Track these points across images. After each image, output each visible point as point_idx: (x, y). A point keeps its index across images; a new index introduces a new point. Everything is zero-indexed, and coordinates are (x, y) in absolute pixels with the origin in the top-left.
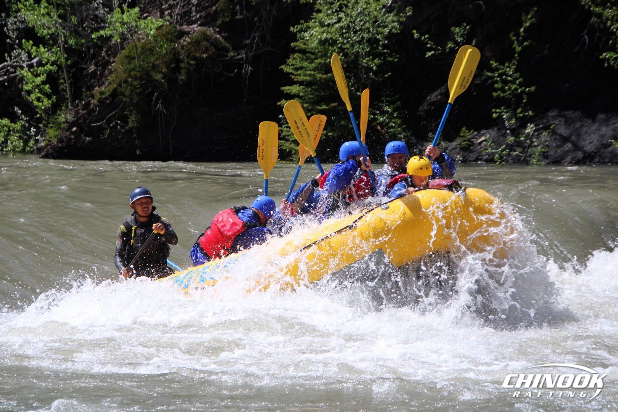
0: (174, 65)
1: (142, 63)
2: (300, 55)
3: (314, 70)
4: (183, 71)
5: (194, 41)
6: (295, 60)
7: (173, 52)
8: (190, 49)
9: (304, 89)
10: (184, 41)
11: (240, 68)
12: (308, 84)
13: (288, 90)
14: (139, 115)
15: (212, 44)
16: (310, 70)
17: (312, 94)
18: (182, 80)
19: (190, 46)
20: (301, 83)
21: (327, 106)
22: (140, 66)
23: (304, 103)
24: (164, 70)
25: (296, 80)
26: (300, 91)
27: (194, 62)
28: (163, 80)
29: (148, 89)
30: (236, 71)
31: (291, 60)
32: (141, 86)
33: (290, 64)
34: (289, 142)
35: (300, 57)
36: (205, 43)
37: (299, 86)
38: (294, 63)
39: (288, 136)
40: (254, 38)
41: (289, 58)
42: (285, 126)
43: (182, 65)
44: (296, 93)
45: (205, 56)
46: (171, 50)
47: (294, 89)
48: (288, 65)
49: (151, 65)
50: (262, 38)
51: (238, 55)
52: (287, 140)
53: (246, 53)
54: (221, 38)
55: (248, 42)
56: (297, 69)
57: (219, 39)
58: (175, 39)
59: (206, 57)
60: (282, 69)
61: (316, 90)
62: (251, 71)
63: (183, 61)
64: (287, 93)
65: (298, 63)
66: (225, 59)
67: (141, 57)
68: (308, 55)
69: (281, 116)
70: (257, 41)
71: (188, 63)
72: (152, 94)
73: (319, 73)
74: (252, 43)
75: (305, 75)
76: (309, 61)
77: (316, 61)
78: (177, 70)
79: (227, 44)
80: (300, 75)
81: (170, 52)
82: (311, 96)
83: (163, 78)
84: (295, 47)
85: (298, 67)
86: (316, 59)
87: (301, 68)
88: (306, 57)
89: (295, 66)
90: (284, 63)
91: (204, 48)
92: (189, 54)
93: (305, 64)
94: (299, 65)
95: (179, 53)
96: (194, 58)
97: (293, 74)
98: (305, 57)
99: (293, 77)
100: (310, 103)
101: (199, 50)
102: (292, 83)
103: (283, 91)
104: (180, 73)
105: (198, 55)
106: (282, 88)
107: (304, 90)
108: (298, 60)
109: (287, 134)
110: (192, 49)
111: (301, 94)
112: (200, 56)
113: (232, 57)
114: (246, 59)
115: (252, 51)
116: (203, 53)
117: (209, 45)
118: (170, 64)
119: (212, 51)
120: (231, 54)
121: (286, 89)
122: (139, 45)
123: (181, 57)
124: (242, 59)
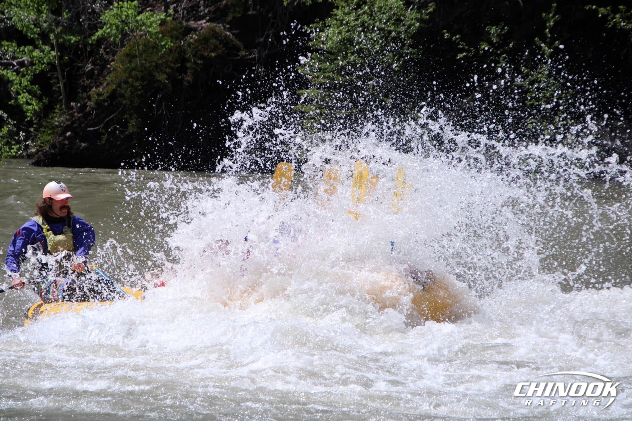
0: (179, 65)
1: (144, 62)
2: (318, 55)
3: (333, 72)
4: (189, 71)
5: (201, 38)
6: (312, 61)
7: (178, 50)
8: (197, 47)
10: (191, 38)
11: (252, 68)
13: (305, 93)
14: (140, 120)
15: (221, 42)
16: (329, 72)
18: (188, 82)
19: (197, 44)
22: (142, 65)
24: (169, 70)
25: (313, 82)
27: (202, 62)
28: (167, 81)
29: (150, 90)
30: (247, 72)
32: (143, 87)
33: (307, 65)
35: (318, 58)
36: (214, 41)
37: (317, 89)
38: (312, 64)
40: (268, 36)
43: (188, 65)
45: (213, 55)
46: (177, 47)
47: (311, 93)
48: (305, 66)
49: (154, 64)
50: (277, 36)
51: (250, 54)
53: (259, 53)
54: (231, 35)
55: (262, 40)
57: (229, 36)
58: (180, 36)
59: (215, 56)
62: (264, 72)
63: (189, 61)
66: (236, 58)
67: (144, 56)
68: (327, 55)
70: (272, 39)
71: (195, 63)
73: (339, 75)
74: (266, 41)
75: (324, 77)
76: (328, 62)
77: (335, 62)
78: (183, 70)
79: (238, 42)
80: (318, 77)
81: (175, 51)
83: (167, 79)
84: (313, 46)
86: (336, 59)
87: (320, 70)
88: (325, 57)
89: (313, 67)
91: (213, 47)
92: (196, 52)
93: (324, 65)
94: (316, 66)
95: (185, 51)
96: (202, 57)
98: (323, 58)
99: (310, 79)
101: (207, 49)
103: (299, 95)
104: (186, 74)
105: (206, 54)
108: (316, 61)
110: (200, 47)
112: (208, 55)
113: (243, 56)
114: (259, 59)
115: (265, 50)
116: (212, 51)
117: (218, 43)
118: (174, 64)
119: (222, 49)
120: (243, 53)
121: (303, 93)
122: (141, 42)
123: (187, 56)
124: (254, 59)
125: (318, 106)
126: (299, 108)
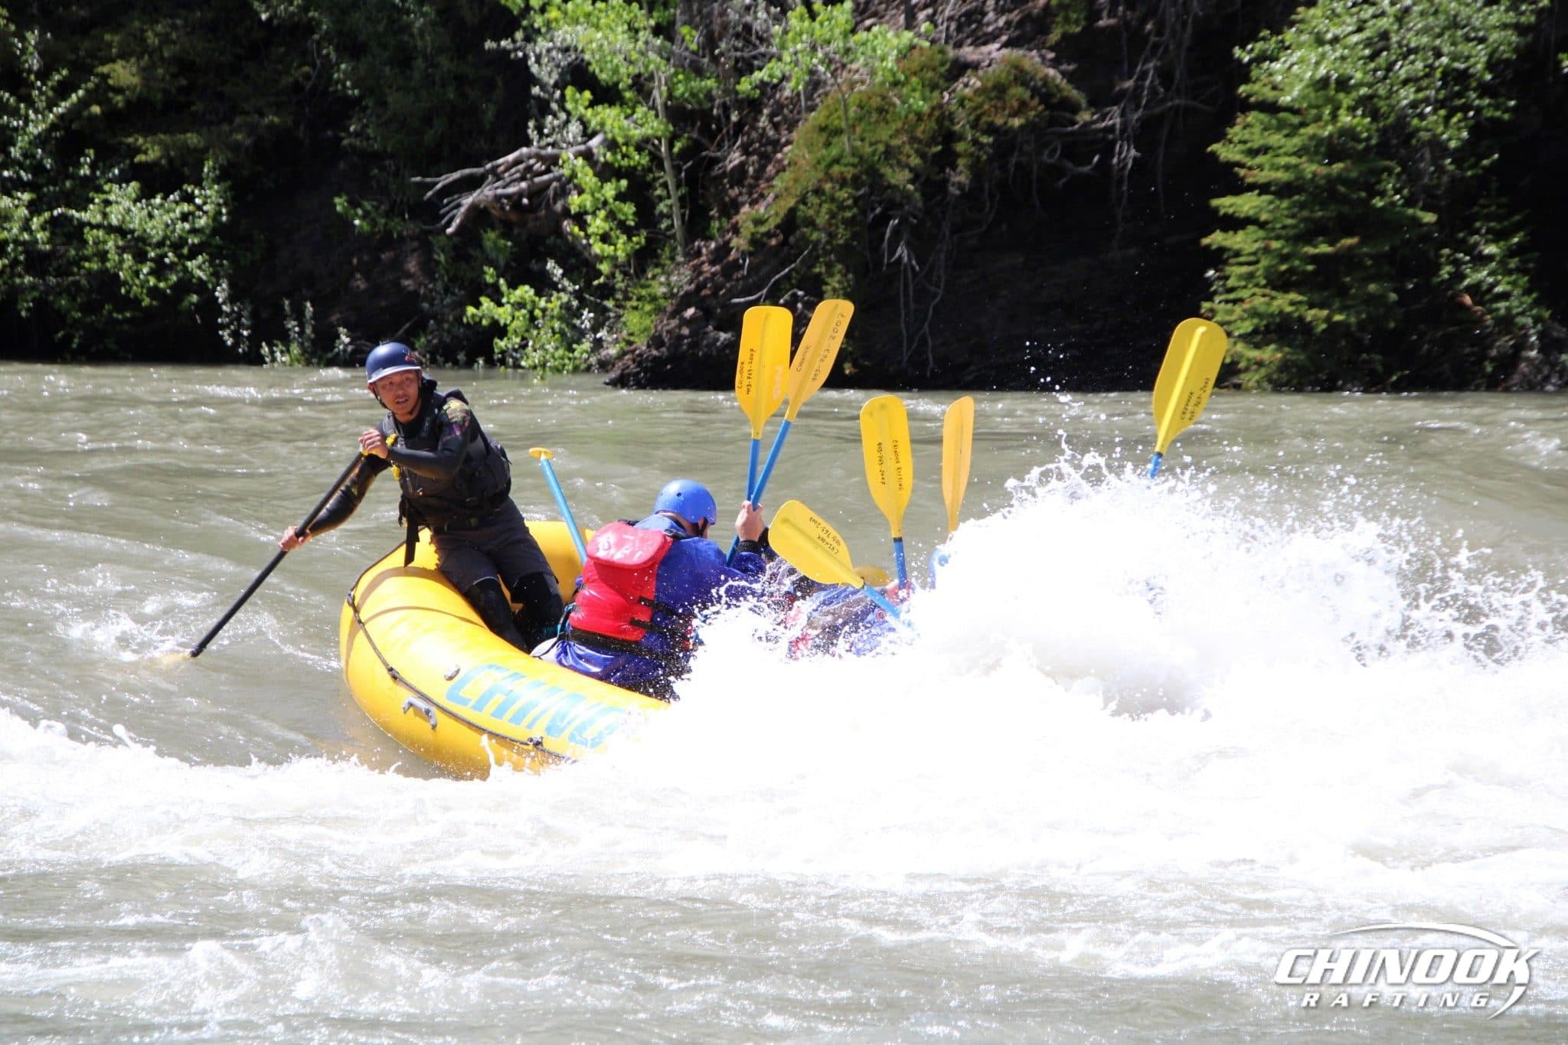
0: (939, 148)
1: (859, 143)
2: (1262, 116)
3: (1297, 153)
4: (962, 162)
5: (990, 85)
6: (1248, 129)
7: (937, 113)
8: (980, 106)
9: (1271, 202)
10: (966, 85)
11: (1108, 151)
12: (1283, 191)
13: (1231, 206)
14: (850, 276)
15: (1035, 91)
16: (1286, 154)
17: (1293, 216)
18: (960, 186)
19: (980, 100)
20: (1264, 189)
21: (1331, 244)
22: (855, 152)
23: (1271, 239)
24: (915, 161)
25: (1250, 180)
26: (1261, 209)
27: (991, 140)
28: (910, 187)
29: (873, 210)
30: (1096, 159)
31: (1237, 129)
32: (856, 200)
33: (1236, 139)
35: (1262, 123)
36: (1018, 91)
37: (1259, 195)
38: (1247, 137)
40: (1143, 76)
41: (1233, 125)
42: (1223, 297)
43: (960, 147)
44: (1251, 213)
45: (1017, 122)
46: (933, 109)
47: (1245, 204)
48: (1231, 142)
49: (881, 148)
50: (1165, 75)
51: (1103, 118)
53: (1123, 115)
54: (1059, 77)
55: (1128, 84)
56: (1253, 153)
57: (1054, 78)
58: (941, 82)
59: (1022, 127)
60: (1214, 155)
61: (1302, 206)
62: (1135, 159)
63: (961, 138)
64: (1226, 215)
65: (1256, 137)
66: (1070, 129)
67: (858, 130)
68: (1282, 115)
69: (1211, 273)
70: (1152, 81)
71: (975, 142)
72: (883, 220)
73: (1311, 161)
74: (1139, 87)
75: (1276, 168)
76: (1285, 132)
77: (1302, 131)
78: (948, 158)
79: (1075, 92)
80: (1261, 167)
81: (930, 115)
82: (1289, 221)
83: (912, 181)
84: (1249, 96)
85: (1256, 145)
86: (1303, 124)
87: (1265, 150)
88: (1279, 120)
89: (1249, 145)
90: (1220, 136)
91: (1015, 104)
92: (978, 118)
93: (1275, 139)
94: (1257, 142)
95: (951, 117)
96: (991, 129)
97: (1242, 165)
98: (1274, 122)
99: (1242, 172)
100: (1287, 239)
101: (1004, 109)
102: (1239, 187)
103: (1216, 210)
104: (954, 167)
105: (999, 121)
106: (1215, 202)
107: (1271, 207)
108: (1257, 130)
109: (1227, 318)
110: (986, 107)
111: (1264, 217)
112: (1005, 123)
113: (1086, 124)
114: (1123, 130)
115: (1138, 107)
116: (1015, 114)
117: (1027, 95)
118: (929, 146)
119: (1036, 109)
120: (1084, 117)
121: (1226, 204)
122: (853, 99)
123: (957, 128)
124: (1111, 129)
125: (1261, 233)
126: (1217, 239)
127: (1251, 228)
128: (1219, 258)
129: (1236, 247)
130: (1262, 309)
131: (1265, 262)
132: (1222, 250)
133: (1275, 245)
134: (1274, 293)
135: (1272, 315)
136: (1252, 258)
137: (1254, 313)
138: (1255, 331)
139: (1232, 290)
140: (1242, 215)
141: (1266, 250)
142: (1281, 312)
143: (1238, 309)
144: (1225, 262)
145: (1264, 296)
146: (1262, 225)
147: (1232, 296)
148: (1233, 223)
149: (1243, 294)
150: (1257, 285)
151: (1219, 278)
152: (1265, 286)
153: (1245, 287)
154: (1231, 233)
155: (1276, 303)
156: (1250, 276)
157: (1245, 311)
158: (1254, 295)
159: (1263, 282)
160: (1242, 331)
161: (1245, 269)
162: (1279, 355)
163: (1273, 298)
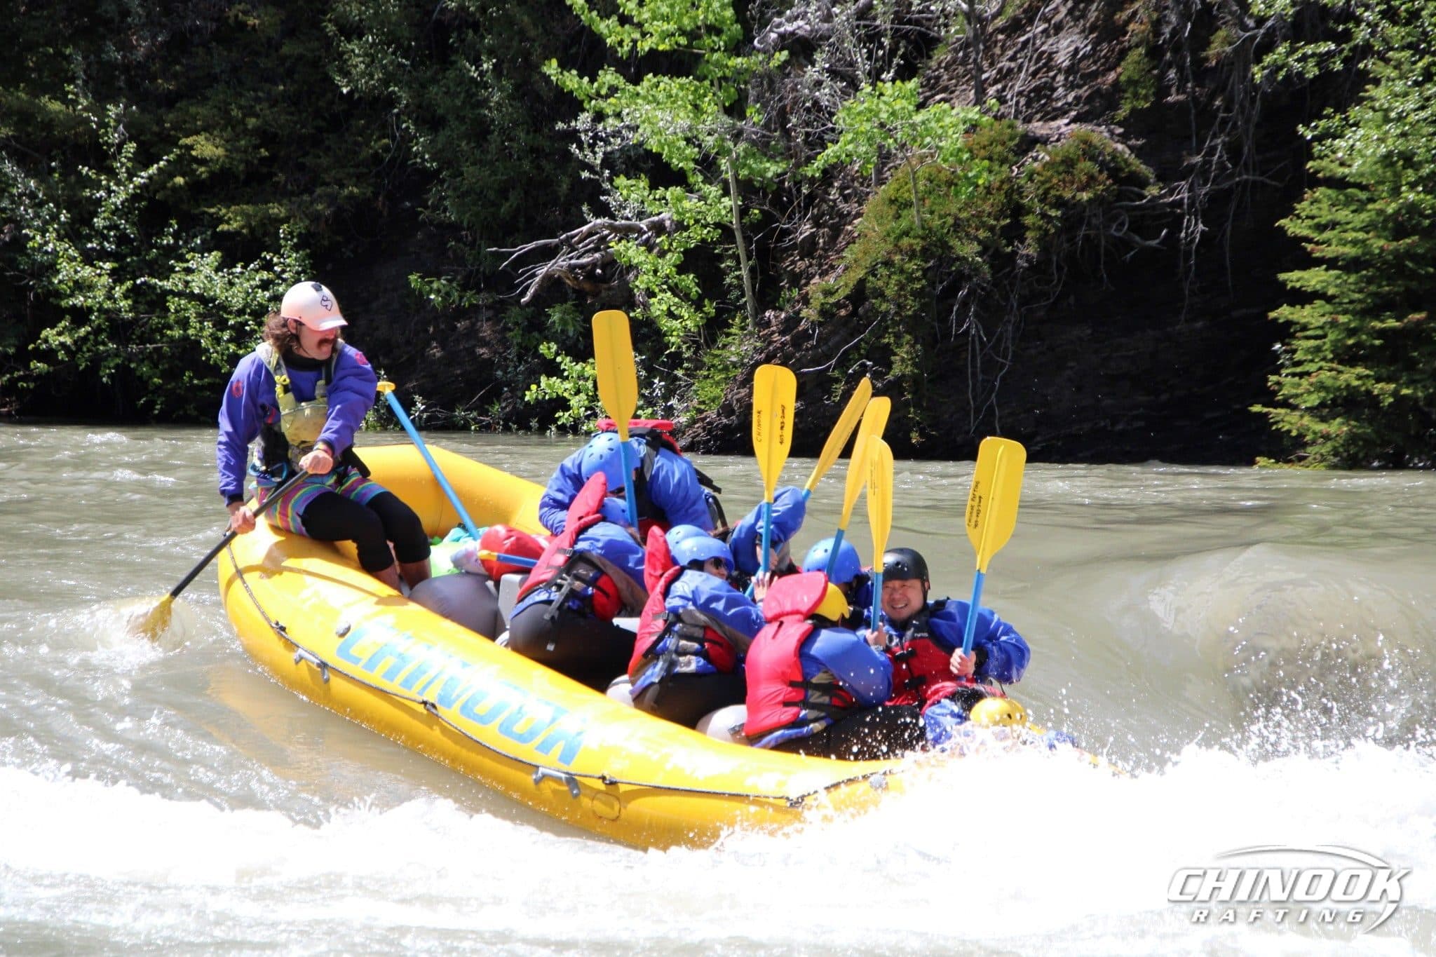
0: (1008, 221)
1: (928, 216)
2: (1329, 192)
3: (1365, 229)
4: (1029, 235)
5: (1058, 159)
6: (1316, 205)
7: (1006, 187)
8: (1049, 180)
9: (1338, 277)
10: (1035, 159)
11: (1176, 225)
12: (1351, 265)
13: (1298, 280)
14: (919, 347)
15: (1103, 166)
16: (1354, 230)
17: (1360, 291)
18: (1028, 258)
19: (1049, 174)
20: (1331, 263)
21: (1398, 319)
22: (924, 225)
23: (1338, 313)
24: (984, 234)
25: (1317, 255)
26: (1329, 284)
27: (1059, 213)
28: (979, 259)
29: (942, 281)
30: (1164, 233)
31: (1305, 204)
32: (925, 271)
33: (1303, 215)
34: (1298, 413)
35: (1329, 198)
36: (1086, 165)
37: (1327, 270)
38: (1315, 212)
39: (1296, 396)
40: (1212, 151)
41: (1301, 200)
42: (1290, 370)
43: (1029, 220)
44: (1318, 287)
45: (1085, 196)
46: (1002, 182)
47: (1313, 278)
48: (1298, 217)
49: (950, 220)
50: (1234, 151)
51: (1171, 193)
52: (1294, 408)
53: (1190, 190)
54: (1128, 151)
55: (1198, 159)
56: (1321, 228)
57: (1122, 153)
58: (1011, 156)
59: (1090, 200)
60: (1282, 229)
61: (1369, 281)
62: (1203, 232)
63: (1029, 211)
64: (1293, 288)
65: (1324, 213)
66: (1138, 203)
67: (928, 203)
68: (1349, 190)
69: (1278, 346)
70: (1220, 157)
71: (1044, 215)
72: (952, 291)
73: (1378, 237)
74: (1207, 163)
75: (1344, 243)
76: (1353, 207)
77: (1370, 206)
78: (1015, 232)
79: (1143, 167)
80: (1328, 242)
81: (999, 189)
82: (1357, 296)
83: (980, 254)
84: (1317, 172)
85: (1323, 221)
86: (1371, 200)
87: (1333, 225)
88: (1346, 196)
89: (1316, 220)
90: (1288, 212)
91: (1084, 178)
92: (1046, 192)
93: (1343, 215)
94: (1325, 217)
95: (1020, 191)
96: (1060, 203)
97: (1309, 240)
98: (1341, 197)
99: (1309, 247)
100: (1355, 313)
101: (1072, 183)
102: (1308, 262)
103: (1284, 283)
104: (1022, 240)
105: (1068, 195)
106: (1282, 276)
107: (1339, 281)
108: (1325, 205)
109: (1294, 391)
110: (1055, 181)
111: (1331, 291)
112: (1074, 197)
113: (1154, 198)
114: (1192, 205)
115: (1205, 184)
116: (1082, 189)
117: (1097, 168)
118: (997, 219)
119: (1105, 183)
120: (1152, 191)
121: (1293, 278)
122: (922, 171)
123: (1026, 201)
124: (1179, 203)
125: (1328, 308)
126: (1284, 312)
127: (1318, 302)
128: (1286, 331)
129: (1303, 321)
130: (1329, 383)
131: (1332, 336)
132: (1289, 323)
133: (1343, 319)
134: (1341, 368)
135: (1339, 389)
136: (1319, 332)
137: (1321, 387)
138: (1322, 405)
139: (1299, 363)
140: (1309, 290)
141: (1334, 324)
142: (1348, 386)
143: (1305, 382)
144: (1293, 336)
145: (1331, 370)
146: (1329, 299)
147: (1298, 370)
148: (1301, 297)
149: (1311, 367)
150: (1324, 359)
151: (1286, 352)
152: (1332, 361)
153: (1312, 361)
154: (1298, 307)
155: (1343, 377)
156: (1318, 349)
157: (1311, 384)
158: (1321, 368)
159: (1330, 356)
160: (1308, 405)
161: (1312, 343)
162: (1345, 429)
163: (1340, 372)
